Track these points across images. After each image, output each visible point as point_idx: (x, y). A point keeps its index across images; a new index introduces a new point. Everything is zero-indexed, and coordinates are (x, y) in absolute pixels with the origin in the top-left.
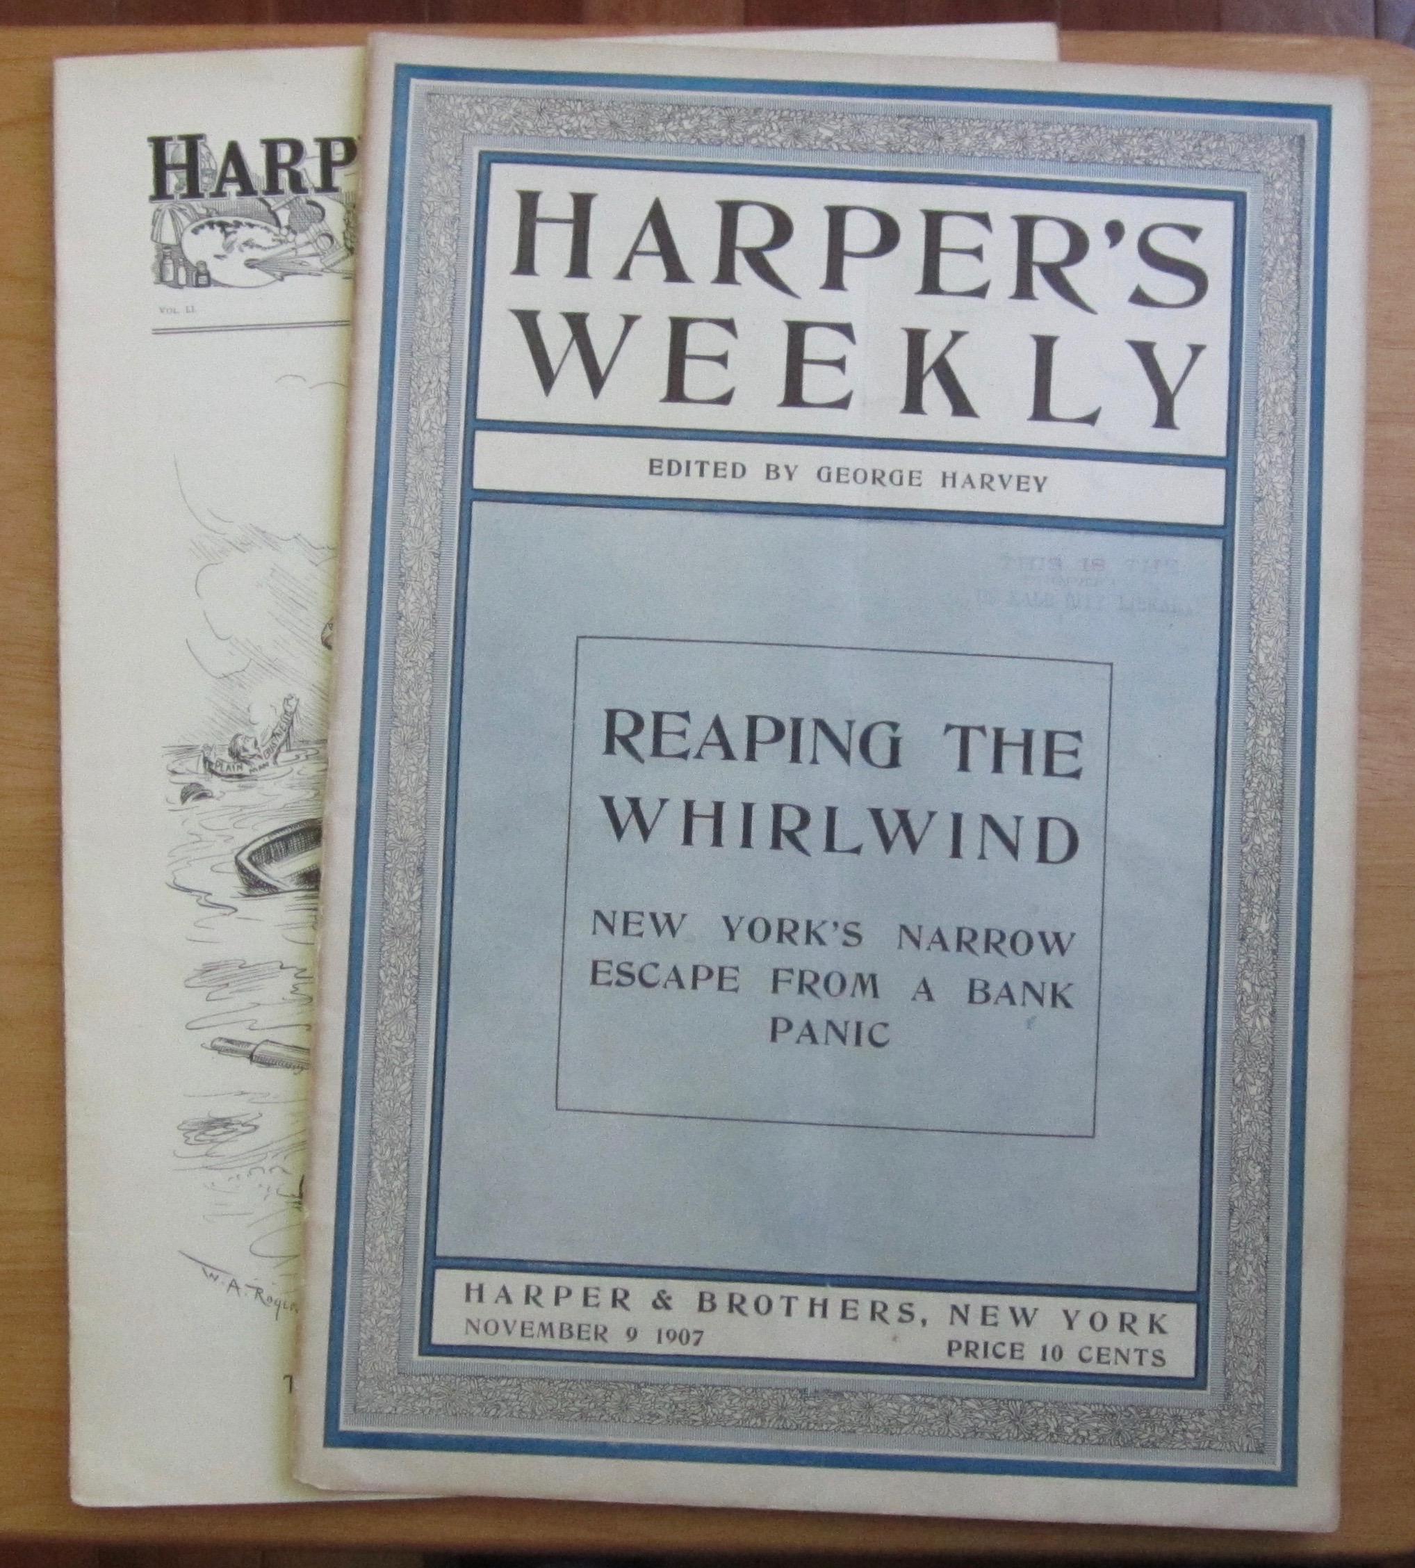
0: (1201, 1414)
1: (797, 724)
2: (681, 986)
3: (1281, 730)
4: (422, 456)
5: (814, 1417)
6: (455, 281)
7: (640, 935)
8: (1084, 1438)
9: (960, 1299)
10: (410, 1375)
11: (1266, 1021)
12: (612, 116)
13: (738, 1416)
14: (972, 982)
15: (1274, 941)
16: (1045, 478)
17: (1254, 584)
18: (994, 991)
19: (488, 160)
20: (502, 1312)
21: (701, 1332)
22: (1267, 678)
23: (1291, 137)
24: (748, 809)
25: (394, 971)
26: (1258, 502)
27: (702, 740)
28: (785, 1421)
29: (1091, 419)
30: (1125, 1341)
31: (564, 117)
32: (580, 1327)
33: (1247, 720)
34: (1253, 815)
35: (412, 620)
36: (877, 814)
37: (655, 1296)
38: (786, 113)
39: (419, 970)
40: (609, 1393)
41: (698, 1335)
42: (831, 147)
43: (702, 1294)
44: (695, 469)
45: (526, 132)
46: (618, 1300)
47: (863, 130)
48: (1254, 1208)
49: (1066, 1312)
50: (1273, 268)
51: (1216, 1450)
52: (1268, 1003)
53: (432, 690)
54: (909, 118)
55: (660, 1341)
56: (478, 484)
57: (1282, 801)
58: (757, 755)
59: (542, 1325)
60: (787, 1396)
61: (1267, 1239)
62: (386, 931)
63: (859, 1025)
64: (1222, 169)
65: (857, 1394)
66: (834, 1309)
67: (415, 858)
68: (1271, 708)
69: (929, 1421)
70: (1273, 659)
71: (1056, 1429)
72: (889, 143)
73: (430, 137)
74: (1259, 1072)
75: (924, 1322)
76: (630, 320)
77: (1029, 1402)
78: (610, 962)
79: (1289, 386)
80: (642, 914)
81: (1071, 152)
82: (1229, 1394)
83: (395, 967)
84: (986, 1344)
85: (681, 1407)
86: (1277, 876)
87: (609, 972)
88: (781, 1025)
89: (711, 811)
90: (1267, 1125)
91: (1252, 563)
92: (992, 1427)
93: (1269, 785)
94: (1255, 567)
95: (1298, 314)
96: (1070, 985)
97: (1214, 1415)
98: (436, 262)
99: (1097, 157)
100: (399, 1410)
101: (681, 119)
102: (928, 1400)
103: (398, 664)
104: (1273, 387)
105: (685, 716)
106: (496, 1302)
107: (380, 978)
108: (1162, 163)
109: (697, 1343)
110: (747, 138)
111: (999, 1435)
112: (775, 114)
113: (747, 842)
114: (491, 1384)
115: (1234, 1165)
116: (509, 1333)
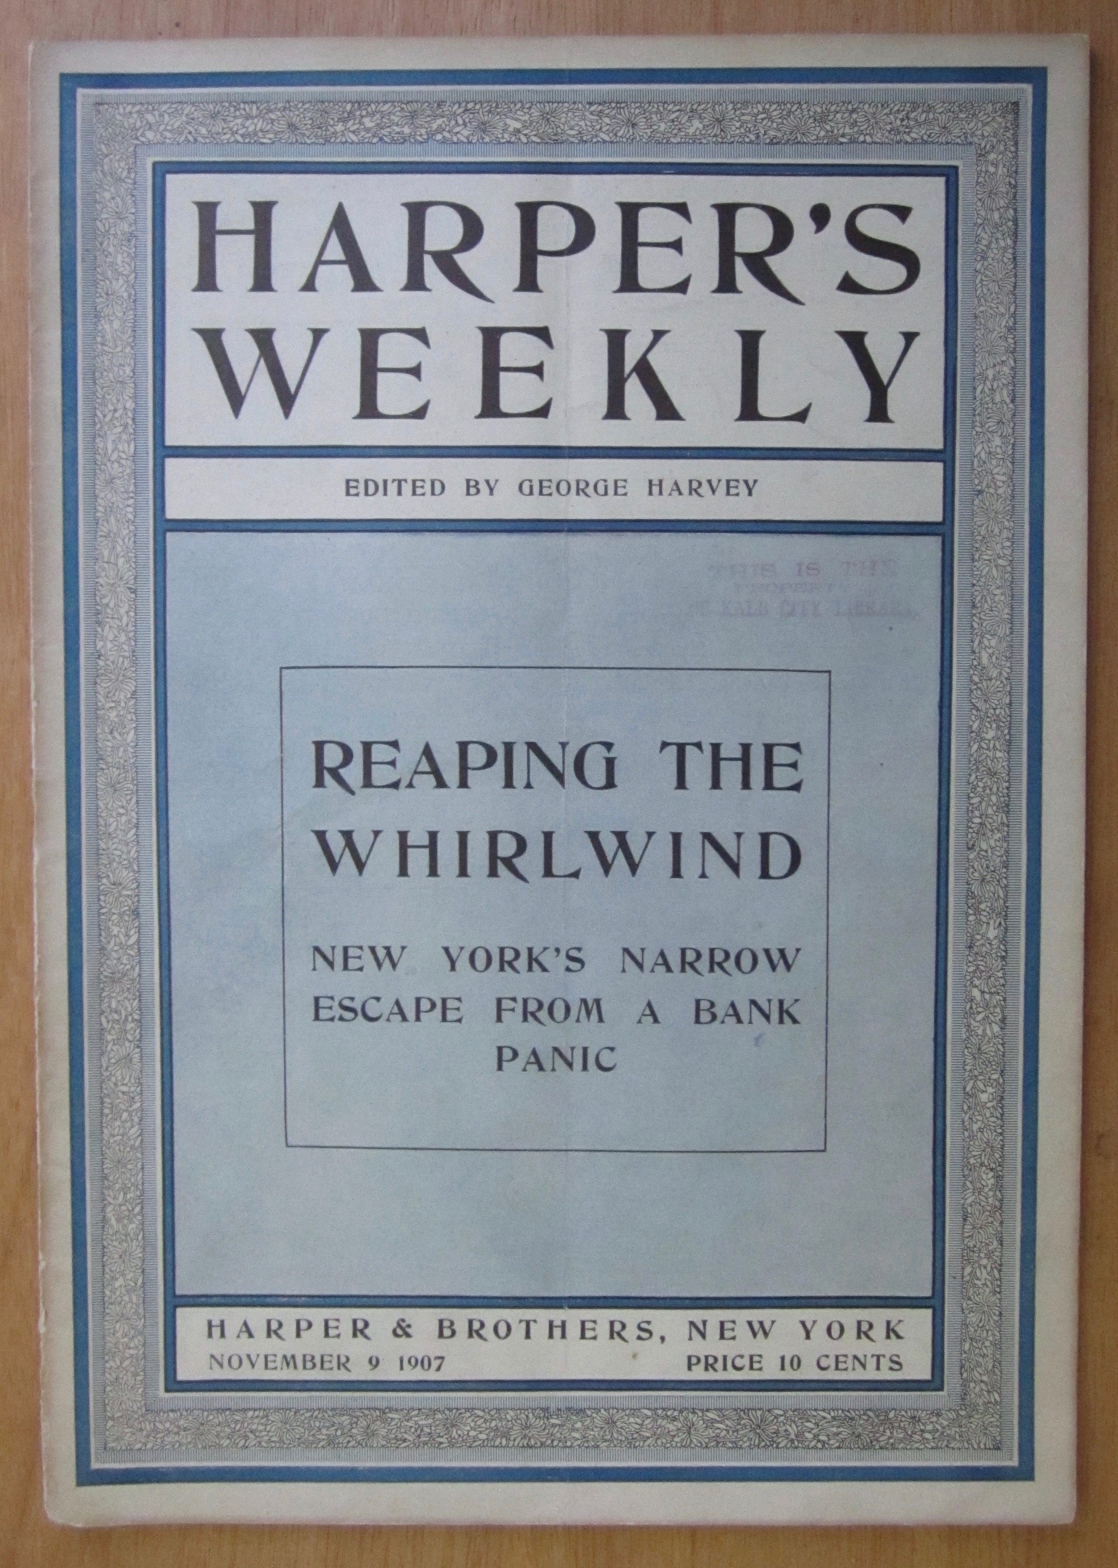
0: (938, 1415)
1: (509, 748)
2: (404, 1019)
3: (1006, 732)
4: (112, 488)
5: (558, 1435)
6: (135, 301)
7: (361, 969)
8: (824, 1442)
9: (697, 1315)
10: (158, 1412)
11: (996, 1028)
12: (289, 117)
13: (483, 1436)
14: (698, 1002)
15: (1002, 947)
16: (755, 481)
17: (975, 582)
18: (720, 1011)
19: (162, 170)
20: (245, 1346)
21: (442, 1358)
22: (990, 679)
23: (1004, 104)
24: (463, 837)
25: (116, 1017)
26: (977, 495)
27: (412, 771)
28: (529, 1439)
29: (801, 416)
30: (864, 1348)
31: (239, 121)
32: (322, 1357)
33: (971, 723)
34: (977, 820)
35: (111, 659)
36: (594, 836)
37: (395, 1325)
38: (470, 106)
39: (141, 1015)
40: (355, 1420)
41: (438, 1362)
42: (519, 139)
43: (441, 1322)
44: (392, 488)
45: (200, 139)
46: (359, 1330)
47: (552, 119)
48: (988, 1213)
49: (803, 1323)
50: (988, 246)
51: (953, 1449)
52: (998, 1010)
53: (136, 728)
54: (600, 104)
55: (402, 1368)
56: (171, 514)
57: (1007, 806)
58: (470, 782)
59: (285, 1357)
60: (531, 1416)
61: (1001, 1244)
62: (105, 977)
63: (585, 1050)
64: (932, 143)
65: (600, 1411)
66: (573, 1330)
67: (130, 902)
68: (995, 709)
69: (672, 1433)
70: (997, 659)
71: (796, 1436)
72: (580, 133)
73: (100, 150)
74: (990, 1079)
75: (663, 1339)
76: (318, 334)
77: (769, 1411)
78: (332, 998)
79: (1006, 370)
80: (361, 948)
81: (772, 133)
82: (965, 1394)
83: (116, 1012)
84: (725, 1358)
85: (427, 1430)
86: (1004, 881)
87: (331, 1008)
88: (507, 1054)
89: (426, 841)
90: (1000, 1131)
91: (973, 560)
92: (732, 1436)
93: (995, 789)
94: (976, 563)
95: (1014, 294)
96: (796, 1001)
97: (952, 1415)
98: (114, 283)
99: (799, 138)
100: (149, 1446)
101: (362, 117)
102: (669, 1413)
103: (99, 704)
104: (990, 373)
105: (395, 744)
106: (238, 1336)
107: (101, 1024)
108: (868, 139)
109: (439, 1369)
110: (431, 135)
111: (741, 1443)
112: (459, 107)
113: (463, 872)
114: (238, 1417)
115: (967, 1172)
116: (253, 1366)
